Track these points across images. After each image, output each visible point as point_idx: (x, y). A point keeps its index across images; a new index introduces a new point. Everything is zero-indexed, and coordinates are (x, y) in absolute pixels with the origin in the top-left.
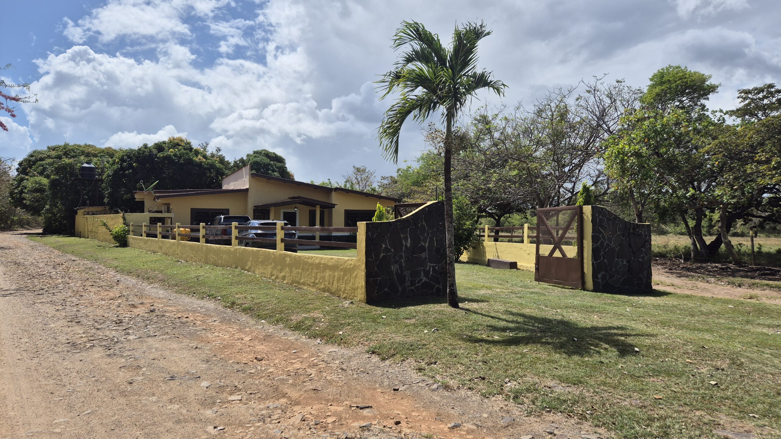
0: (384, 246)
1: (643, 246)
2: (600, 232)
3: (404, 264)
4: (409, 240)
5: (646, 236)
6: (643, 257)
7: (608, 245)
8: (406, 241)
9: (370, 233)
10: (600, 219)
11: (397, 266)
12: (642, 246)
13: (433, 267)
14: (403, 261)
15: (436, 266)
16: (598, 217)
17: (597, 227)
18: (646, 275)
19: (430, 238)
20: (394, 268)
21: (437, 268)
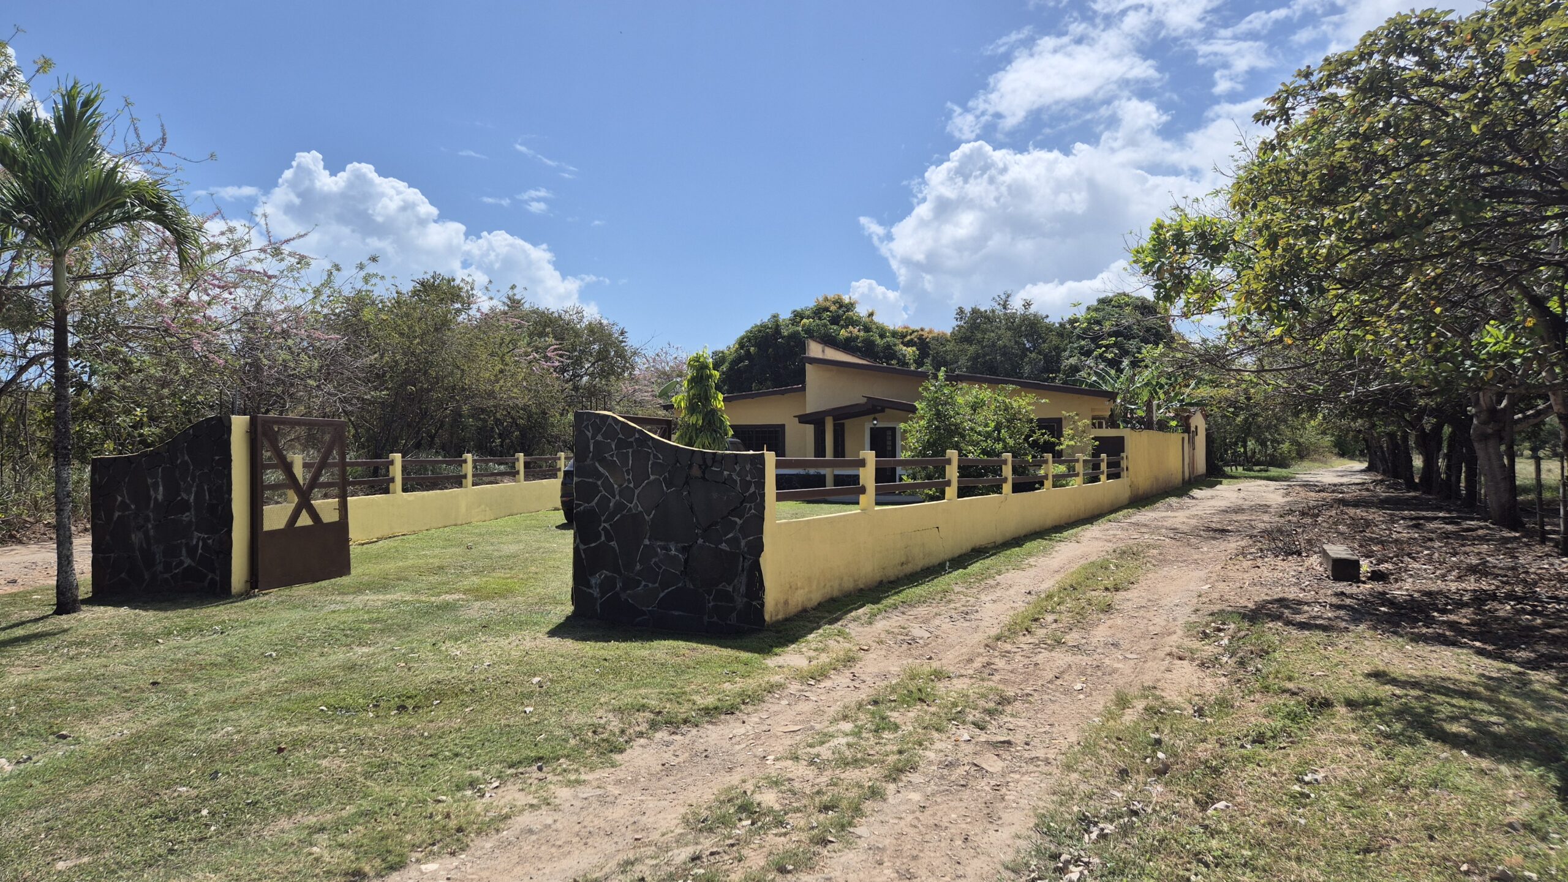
0: (119, 499)
1: (737, 511)
2: (599, 475)
3: (152, 533)
4: (161, 488)
5: (746, 485)
6: (735, 541)
7: (620, 507)
8: (156, 491)
9: (97, 476)
10: (596, 443)
11: (140, 535)
12: (735, 511)
13: (204, 540)
14: (150, 526)
15: (209, 538)
16: (593, 437)
17: (589, 462)
18: (743, 589)
19: (197, 486)
20: (136, 538)
21: (210, 541)
